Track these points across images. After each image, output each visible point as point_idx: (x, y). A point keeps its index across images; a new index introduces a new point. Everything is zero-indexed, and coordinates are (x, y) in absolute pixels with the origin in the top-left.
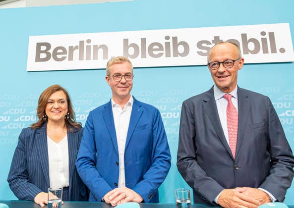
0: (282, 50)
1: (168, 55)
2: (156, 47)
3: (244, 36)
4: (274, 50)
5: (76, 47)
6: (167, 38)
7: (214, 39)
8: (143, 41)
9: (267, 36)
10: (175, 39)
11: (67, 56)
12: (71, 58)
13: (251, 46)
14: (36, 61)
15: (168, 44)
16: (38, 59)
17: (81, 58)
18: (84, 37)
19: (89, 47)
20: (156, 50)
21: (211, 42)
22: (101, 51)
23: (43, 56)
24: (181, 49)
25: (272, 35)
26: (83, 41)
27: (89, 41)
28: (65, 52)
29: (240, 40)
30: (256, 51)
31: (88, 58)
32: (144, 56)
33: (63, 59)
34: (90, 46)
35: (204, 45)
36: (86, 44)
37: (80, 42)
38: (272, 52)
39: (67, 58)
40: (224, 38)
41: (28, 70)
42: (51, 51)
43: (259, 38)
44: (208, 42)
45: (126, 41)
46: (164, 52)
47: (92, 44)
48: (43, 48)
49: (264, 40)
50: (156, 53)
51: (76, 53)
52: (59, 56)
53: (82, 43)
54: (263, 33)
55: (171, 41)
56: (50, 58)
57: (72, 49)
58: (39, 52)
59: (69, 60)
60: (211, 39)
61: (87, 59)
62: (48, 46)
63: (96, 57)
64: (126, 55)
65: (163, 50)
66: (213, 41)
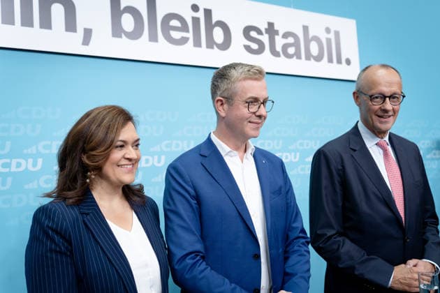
0: (348, 62)
1: (197, 43)
2: (175, 23)
3: (306, 29)
6: (195, 8)
7: (267, 27)
9: (332, 36)
10: (208, 13)
13: (314, 48)
15: (196, 21)
20: (175, 29)
21: (264, 31)
24: (218, 35)
25: (337, 34)
29: (301, 35)
30: (319, 57)
32: (153, 38)
35: (253, 34)
38: (337, 63)
40: (281, 27)
43: (323, 37)
44: (260, 32)
46: (190, 35)
49: (329, 41)
50: (176, 35)
54: (328, 30)
55: (201, 15)
60: (263, 26)
64: (117, 30)
65: (187, 31)
66: (266, 29)
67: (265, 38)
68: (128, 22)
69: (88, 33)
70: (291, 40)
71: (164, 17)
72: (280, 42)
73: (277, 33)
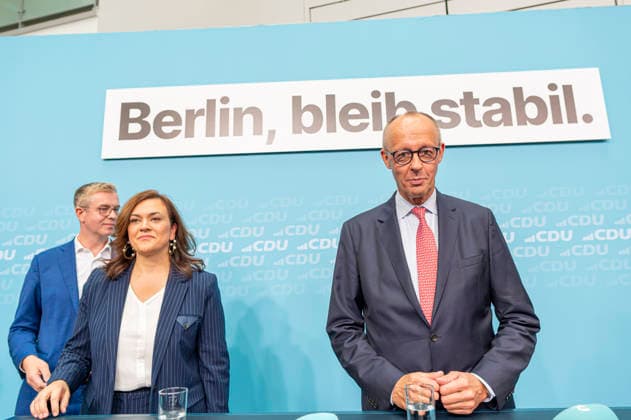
0: (588, 118)
1: (377, 127)
2: (354, 112)
3: (518, 92)
4: (572, 119)
5: (201, 112)
6: (376, 94)
7: (462, 97)
8: (330, 99)
9: (560, 92)
10: (390, 96)
11: (182, 128)
12: (190, 133)
13: (531, 110)
14: (120, 139)
15: (376, 107)
16: (124, 135)
17: (210, 132)
18: (215, 91)
19: (224, 112)
20: (355, 117)
21: (458, 102)
22: (248, 119)
23: (134, 128)
25: (568, 90)
26: (214, 100)
27: (225, 100)
28: (177, 120)
29: (511, 99)
30: (540, 120)
31: (224, 132)
32: (332, 129)
33: (175, 134)
34: (228, 110)
35: (445, 108)
36: (219, 106)
37: (208, 101)
38: (569, 122)
39: (183, 133)
40: (482, 95)
41: (103, 157)
42: (150, 119)
43: (546, 95)
44: (452, 104)
45: (297, 100)
46: (370, 120)
47: (231, 106)
48: (135, 113)
49: (554, 100)
50: (354, 123)
51: (200, 123)
52: (166, 130)
53: (211, 103)
54: (552, 87)
55: (382, 100)
56: (148, 133)
57: (191, 115)
58: (125, 120)
59: (187, 136)
60: (457, 97)
61: (221, 135)
62: (145, 109)
63: (238, 131)
64: (298, 127)
65: (367, 117)
66: (461, 100)
67: (461, 110)
68: (308, 119)
69: (272, 133)
70: (496, 106)
71: (343, 109)
72: (480, 111)
73: (477, 101)
